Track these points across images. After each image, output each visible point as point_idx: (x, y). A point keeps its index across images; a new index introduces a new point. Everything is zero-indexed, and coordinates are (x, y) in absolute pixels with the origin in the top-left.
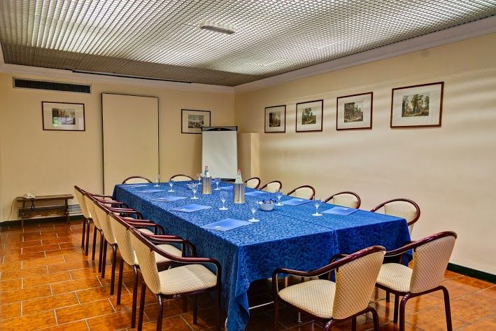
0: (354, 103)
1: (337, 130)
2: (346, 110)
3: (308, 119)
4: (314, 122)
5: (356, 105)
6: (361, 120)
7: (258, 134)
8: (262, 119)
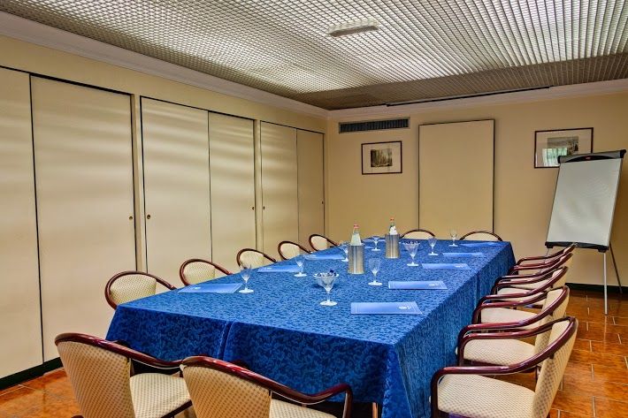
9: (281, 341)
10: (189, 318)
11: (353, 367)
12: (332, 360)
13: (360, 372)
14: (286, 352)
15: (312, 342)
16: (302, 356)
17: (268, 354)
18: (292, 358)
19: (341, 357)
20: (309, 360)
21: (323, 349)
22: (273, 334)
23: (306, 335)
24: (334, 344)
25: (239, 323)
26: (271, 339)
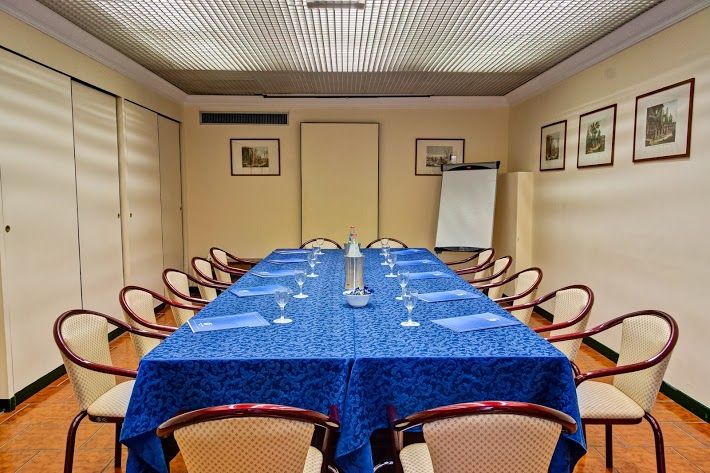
0: (662, 105)
1: (635, 161)
2: (650, 121)
3: (594, 143)
4: (601, 149)
5: (664, 109)
6: (672, 139)
7: (531, 174)
8: (537, 148)
9: (427, 372)
10: (282, 362)
11: (520, 389)
12: (495, 385)
13: (529, 392)
14: (434, 385)
15: (470, 367)
16: (455, 386)
17: (408, 391)
18: (441, 391)
19: (506, 379)
20: (465, 389)
21: (484, 373)
22: (415, 366)
23: (461, 361)
24: (500, 366)
25: (364, 360)
26: (413, 372)
